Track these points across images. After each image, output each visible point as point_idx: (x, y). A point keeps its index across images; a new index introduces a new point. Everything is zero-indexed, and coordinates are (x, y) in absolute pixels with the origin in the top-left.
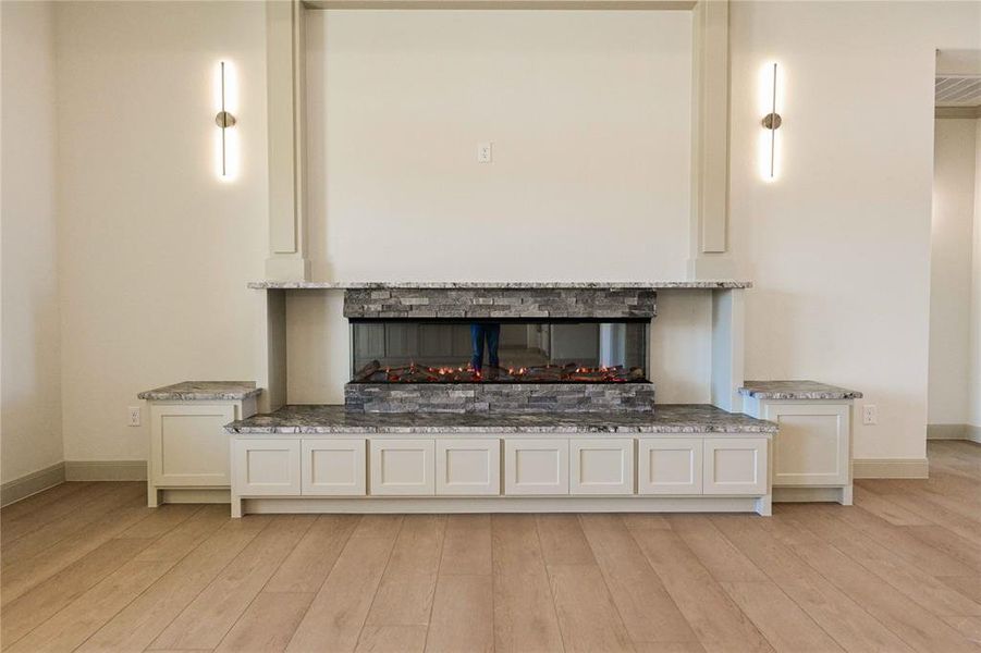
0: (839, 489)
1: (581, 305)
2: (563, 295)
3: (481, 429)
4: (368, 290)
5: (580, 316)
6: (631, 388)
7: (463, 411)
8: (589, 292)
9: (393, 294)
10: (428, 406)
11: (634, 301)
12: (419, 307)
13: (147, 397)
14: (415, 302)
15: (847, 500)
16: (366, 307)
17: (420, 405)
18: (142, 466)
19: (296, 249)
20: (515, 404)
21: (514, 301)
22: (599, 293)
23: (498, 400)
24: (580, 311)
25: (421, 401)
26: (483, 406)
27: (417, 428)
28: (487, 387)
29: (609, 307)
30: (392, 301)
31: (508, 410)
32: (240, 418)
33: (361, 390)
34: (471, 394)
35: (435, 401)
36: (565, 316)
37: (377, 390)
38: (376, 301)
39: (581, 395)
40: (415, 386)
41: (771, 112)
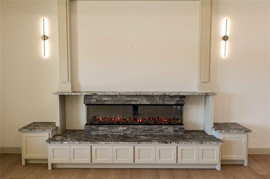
0: (243, 161)
1: (161, 100)
2: (155, 97)
3: (127, 143)
4: (91, 96)
5: (160, 104)
6: (177, 127)
7: (122, 134)
8: (163, 96)
9: (100, 97)
10: (111, 132)
11: (178, 99)
12: (108, 100)
13: (21, 130)
14: (107, 99)
15: (246, 164)
16: (91, 100)
17: (109, 132)
19: (68, 81)
20: (139, 132)
21: (139, 99)
22: (167, 96)
23: (133, 130)
24: (161, 102)
25: (109, 131)
26: (129, 132)
27: (107, 142)
28: (130, 126)
29: (170, 101)
30: (99, 99)
31: (137, 134)
32: (51, 137)
33: (90, 127)
34: (125, 128)
35: (113, 130)
36: (156, 104)
37: (95, 127)
38: (94, 99)
39: (161, 129)
40: (107, 126)
41: (225, 35)
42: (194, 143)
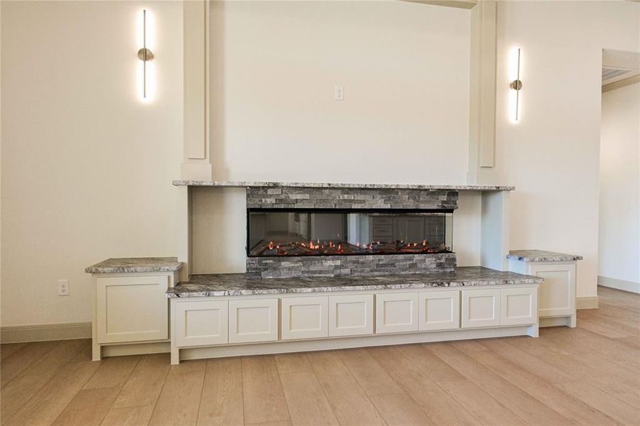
0: (568, 318)
1: (411, 200)
2: (400, 193)
3: (361, 288)
4: (265, 188)
5: (411, 208)
6: (442, 256)
7: (332, 275)
8: (416, 192)
9: (284, 191)
10: (308, 272)
11: (444, 198)
12: (302, 200)
13: (94, 271)
14: (299, 197)
15: (573, 324)
16: (264, 200)
17: (302, 272)
18: (88, 327)
19: (205, 158)
20: (367, 269)
21: (368, 197)
22: (422, 192)
23: (356, 267)
24: (411, 205)
25: (303, 269)
26: (347, 271)
27: (316, 289)
28: (349, 258)
29: (429, 202)
30: (283, 196)
31: (363, 274)
32: (172, 286)
33: (260, 263)
34: (338, 263)
35: (312, 268)
36: (401, 208)
37: (271, 261)
38: (271, 196)
39: (411, 262)
40: (299, 258)
41: (516, 79)
42: (492, 283)
